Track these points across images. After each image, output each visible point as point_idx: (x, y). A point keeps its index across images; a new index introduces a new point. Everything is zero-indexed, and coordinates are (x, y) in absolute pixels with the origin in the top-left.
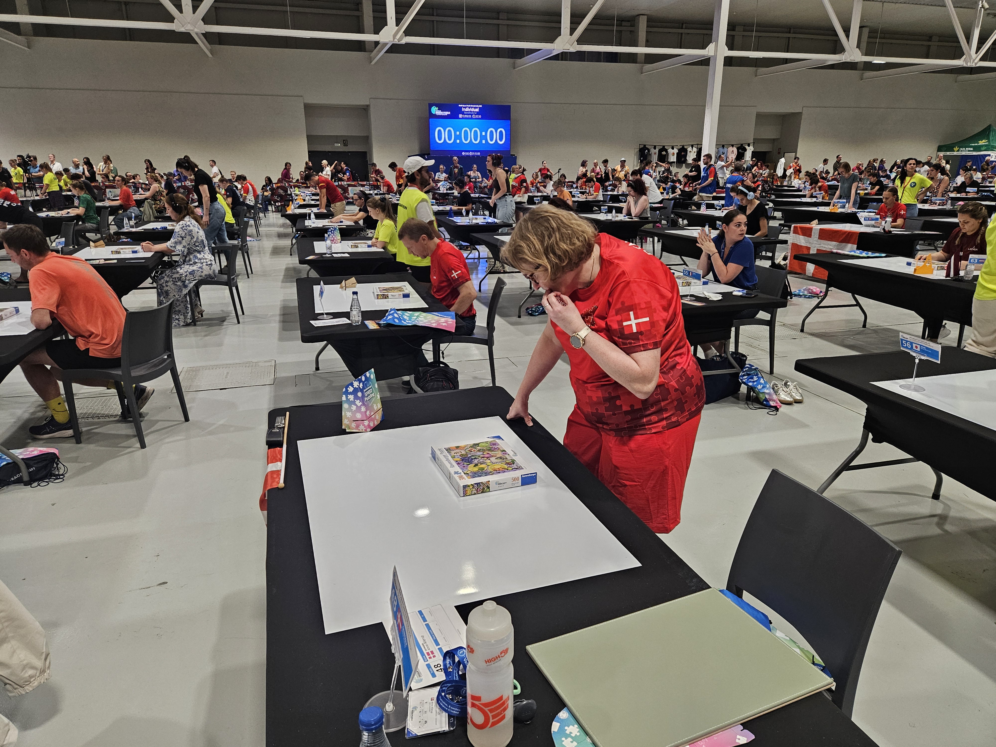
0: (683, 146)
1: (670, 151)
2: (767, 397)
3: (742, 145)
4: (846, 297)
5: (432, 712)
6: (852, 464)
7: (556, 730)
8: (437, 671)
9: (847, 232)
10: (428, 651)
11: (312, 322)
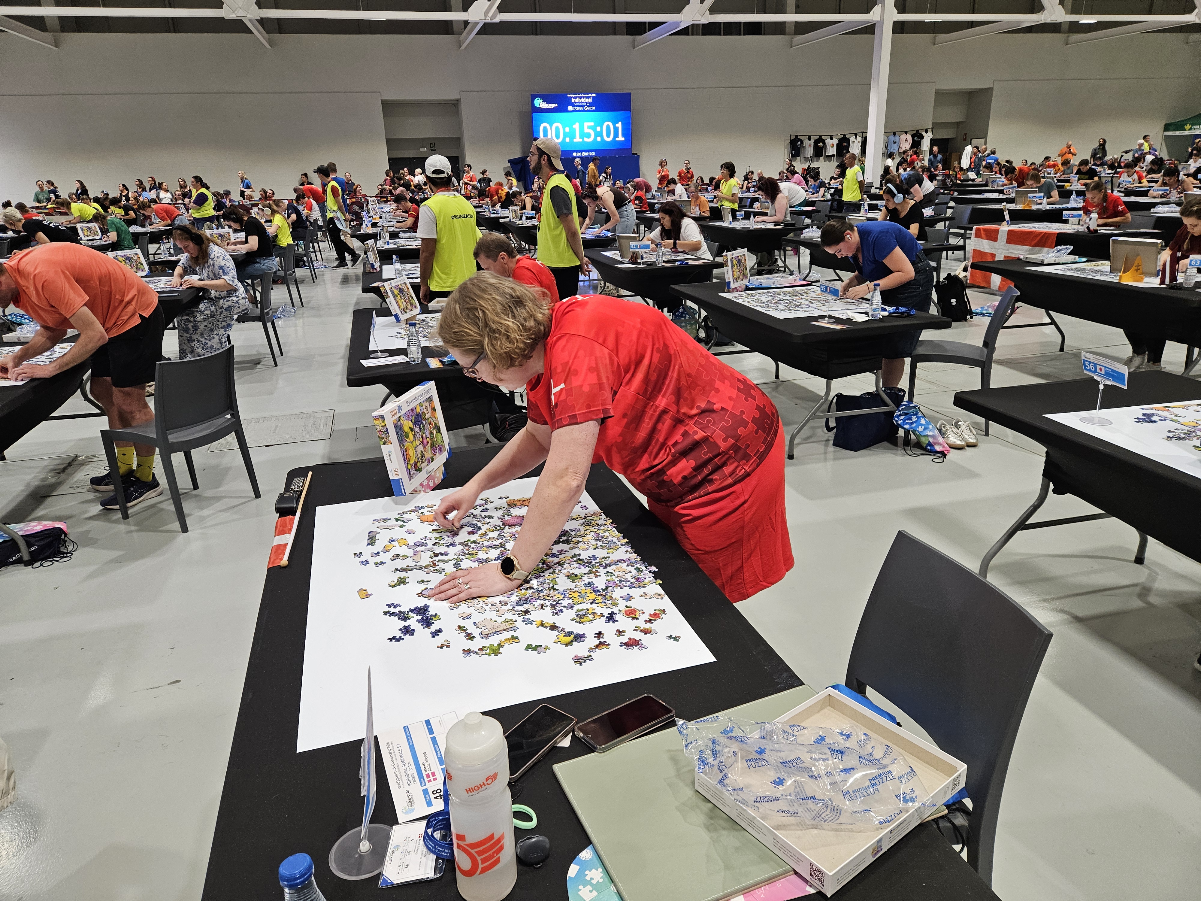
0: (844, 136)
1: (828, 142)
2: (931, 440)
3: (918, 131)
4: (1039, 315)
5: (416, 853)
6: (1030, 521)
7: (573, 876)
8: (435, 798)
9: (1041, 233)
10: (428, 773)
11: (362, 361)
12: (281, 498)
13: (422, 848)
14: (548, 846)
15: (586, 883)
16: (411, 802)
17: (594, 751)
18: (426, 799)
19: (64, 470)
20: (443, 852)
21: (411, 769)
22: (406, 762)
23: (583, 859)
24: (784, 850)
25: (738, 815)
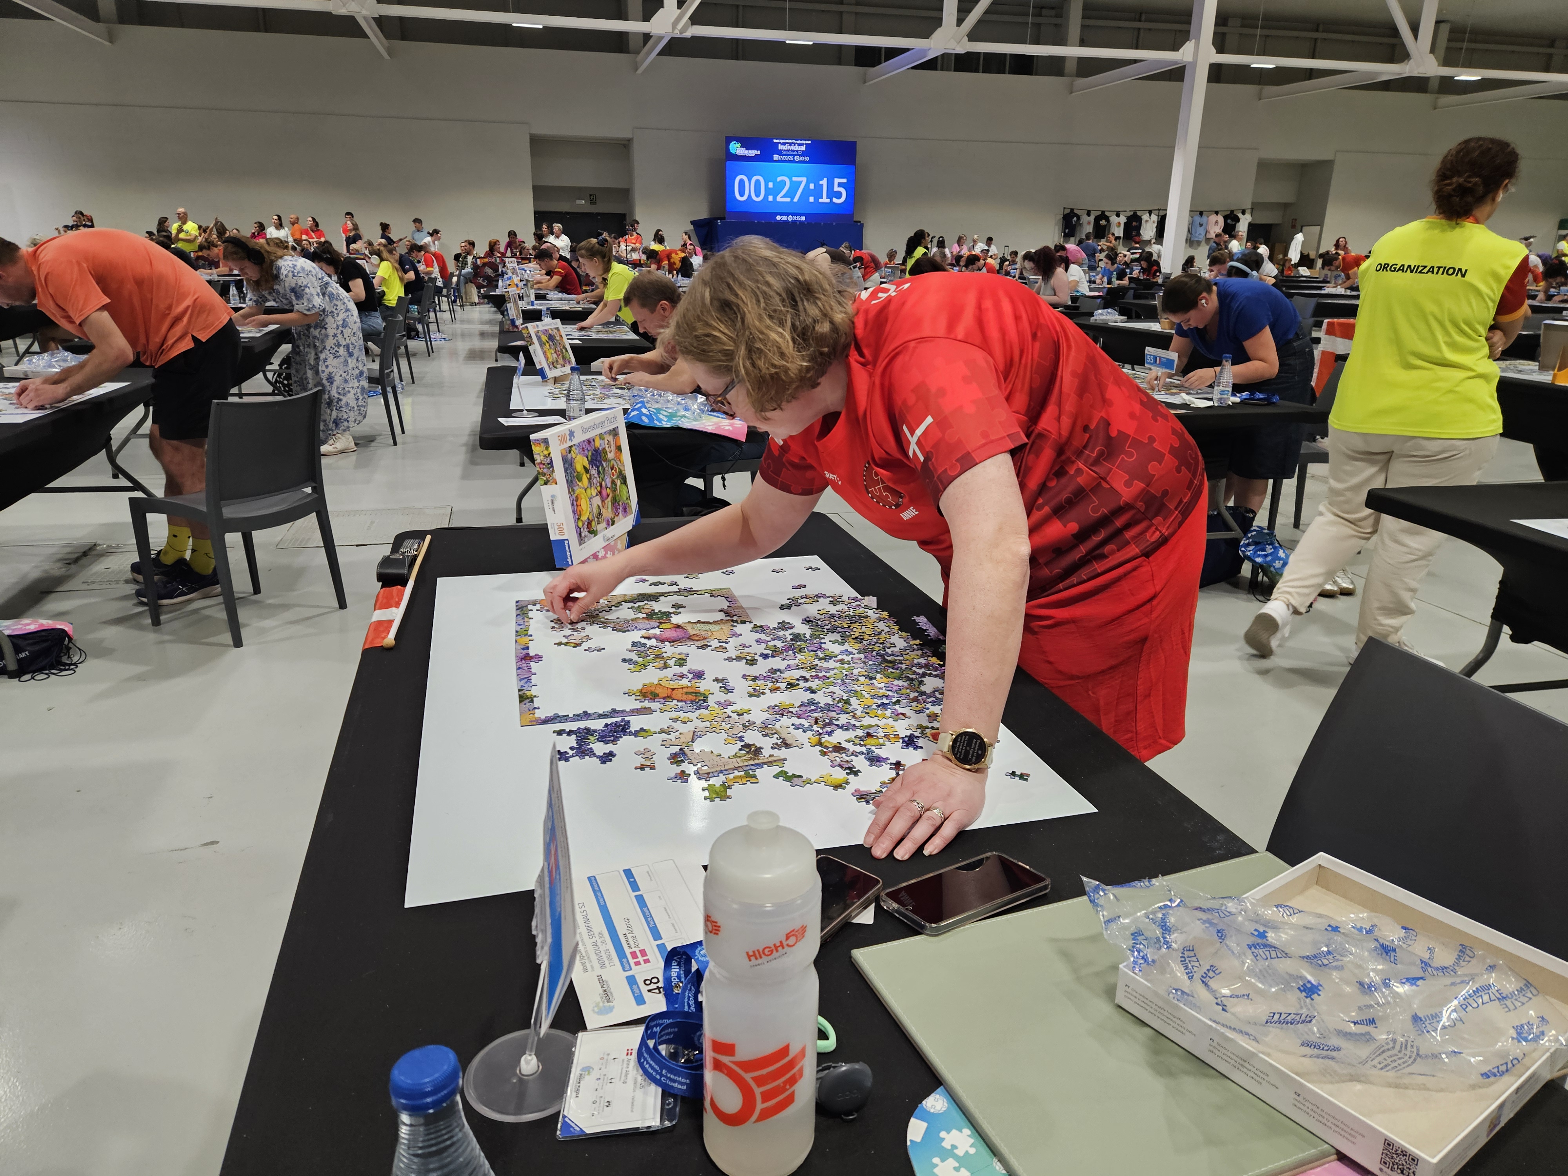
0: (1135, 212)
1: (1114, 219)
3: (1232, 212)
5: (625, 1082)
7: (918, 1139)
8: (649, 991)
10: (634, 949)
11: (501, 420)
12: (386, 562)
13: (635, 1073)
14: (869, 1082)
15: (946, 1154)
16: (607, 995)
17: (919, 933)
18: (633, 993)
19: (76, 560)
20: (674, 1081)
21: (603, 942)
22: (596, 930)
23: (932, 1111)
24: (1320, 1115)
25: (1212, 1049)
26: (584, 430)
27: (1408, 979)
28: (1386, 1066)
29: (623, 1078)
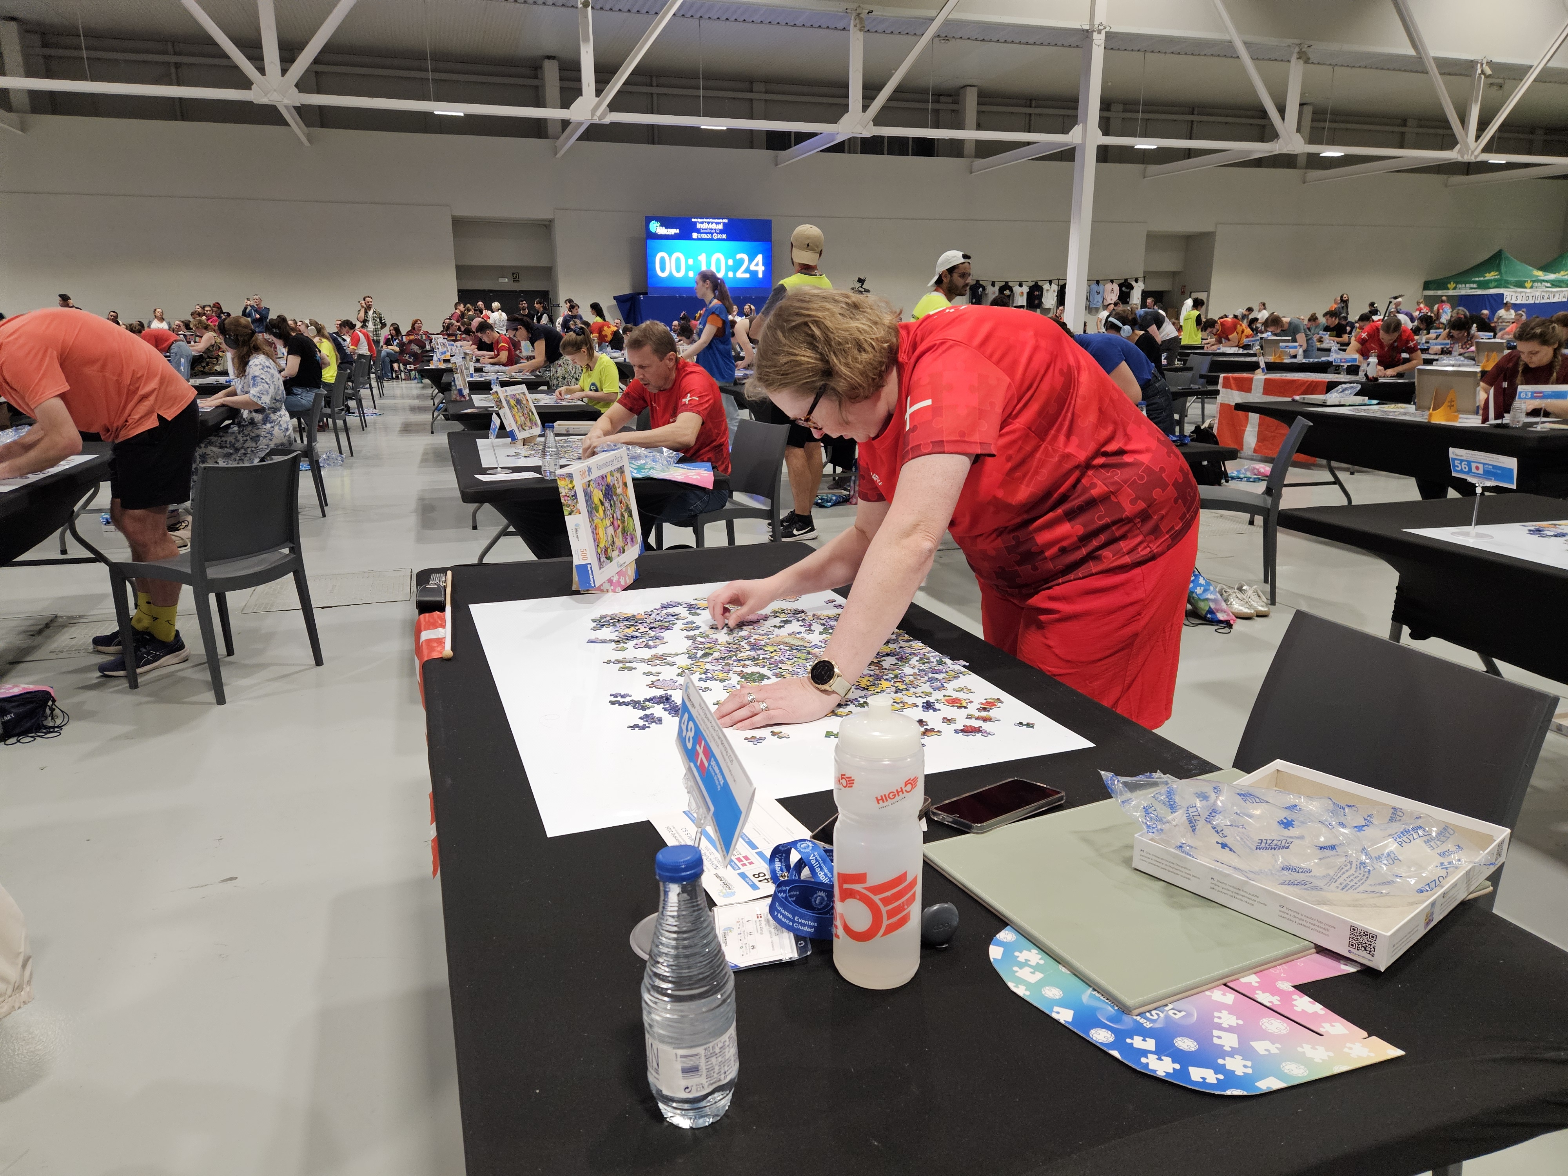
0: (1036, 283)
2: (1212, 606)
3: (1126, 280)
7: (999, 957)
8: (759, 881)
9: (1307, 381)
10: (737, 856)
11: (476, 476)
12: (418, 593)
13: (770, 926)
16: (727, 886)
17: (967, 833)
19: (39, 632)
20: (805, 926)
23: (1005, 940)
24: (1300, 919)
25: (1213, 886)
26: (599, 468)
27: (1356, 827)
28: (1346, 886)
29: (759, 932)
